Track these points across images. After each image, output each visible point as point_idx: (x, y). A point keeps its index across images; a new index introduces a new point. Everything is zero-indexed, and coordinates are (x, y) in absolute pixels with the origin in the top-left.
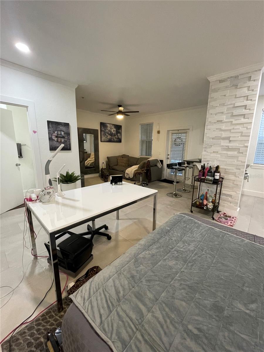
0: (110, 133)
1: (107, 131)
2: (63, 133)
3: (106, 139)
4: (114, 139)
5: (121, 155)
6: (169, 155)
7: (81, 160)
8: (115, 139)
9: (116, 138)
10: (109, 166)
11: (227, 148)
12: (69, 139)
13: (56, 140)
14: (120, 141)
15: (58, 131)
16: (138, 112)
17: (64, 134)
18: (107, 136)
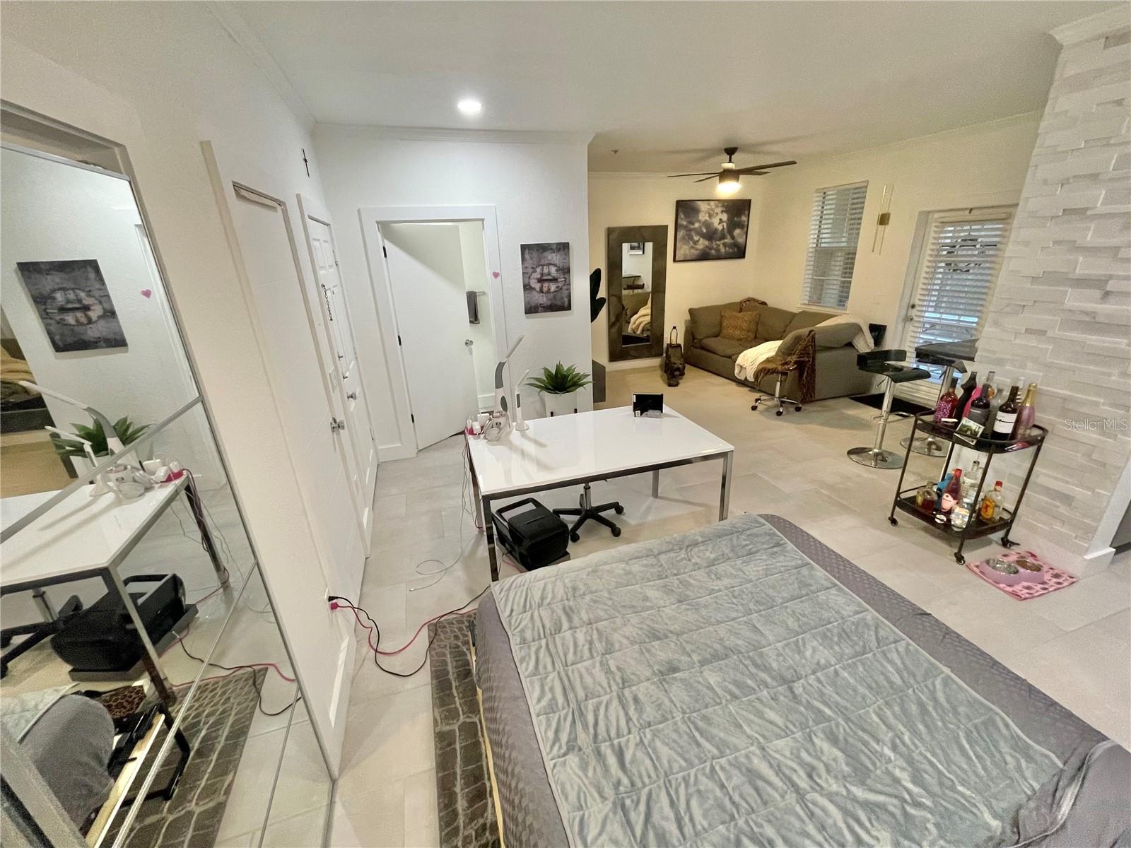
0: (705, 231)
1: (697, 225)
2: (553, 270)
3: (693, 251)
4: (718, 250)
5: (738, 300)
6: (913, 306)
7: (613, 319)
8: (721, 247)
9: (725, 245)
10: (694, 339)
11: (1087, 319)
12: (568, 283)
13: (538, 290)
14: (739, 252)
15: (543, 265)
16: (794, 163)
17: (557, 271)
18: (696, 243)
